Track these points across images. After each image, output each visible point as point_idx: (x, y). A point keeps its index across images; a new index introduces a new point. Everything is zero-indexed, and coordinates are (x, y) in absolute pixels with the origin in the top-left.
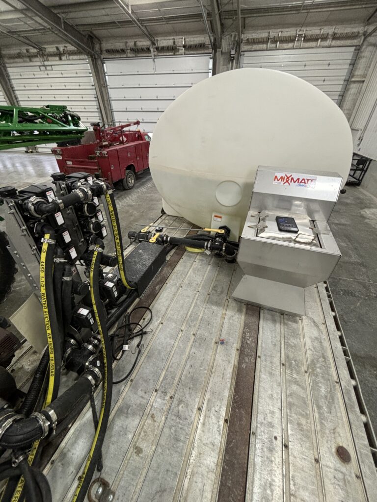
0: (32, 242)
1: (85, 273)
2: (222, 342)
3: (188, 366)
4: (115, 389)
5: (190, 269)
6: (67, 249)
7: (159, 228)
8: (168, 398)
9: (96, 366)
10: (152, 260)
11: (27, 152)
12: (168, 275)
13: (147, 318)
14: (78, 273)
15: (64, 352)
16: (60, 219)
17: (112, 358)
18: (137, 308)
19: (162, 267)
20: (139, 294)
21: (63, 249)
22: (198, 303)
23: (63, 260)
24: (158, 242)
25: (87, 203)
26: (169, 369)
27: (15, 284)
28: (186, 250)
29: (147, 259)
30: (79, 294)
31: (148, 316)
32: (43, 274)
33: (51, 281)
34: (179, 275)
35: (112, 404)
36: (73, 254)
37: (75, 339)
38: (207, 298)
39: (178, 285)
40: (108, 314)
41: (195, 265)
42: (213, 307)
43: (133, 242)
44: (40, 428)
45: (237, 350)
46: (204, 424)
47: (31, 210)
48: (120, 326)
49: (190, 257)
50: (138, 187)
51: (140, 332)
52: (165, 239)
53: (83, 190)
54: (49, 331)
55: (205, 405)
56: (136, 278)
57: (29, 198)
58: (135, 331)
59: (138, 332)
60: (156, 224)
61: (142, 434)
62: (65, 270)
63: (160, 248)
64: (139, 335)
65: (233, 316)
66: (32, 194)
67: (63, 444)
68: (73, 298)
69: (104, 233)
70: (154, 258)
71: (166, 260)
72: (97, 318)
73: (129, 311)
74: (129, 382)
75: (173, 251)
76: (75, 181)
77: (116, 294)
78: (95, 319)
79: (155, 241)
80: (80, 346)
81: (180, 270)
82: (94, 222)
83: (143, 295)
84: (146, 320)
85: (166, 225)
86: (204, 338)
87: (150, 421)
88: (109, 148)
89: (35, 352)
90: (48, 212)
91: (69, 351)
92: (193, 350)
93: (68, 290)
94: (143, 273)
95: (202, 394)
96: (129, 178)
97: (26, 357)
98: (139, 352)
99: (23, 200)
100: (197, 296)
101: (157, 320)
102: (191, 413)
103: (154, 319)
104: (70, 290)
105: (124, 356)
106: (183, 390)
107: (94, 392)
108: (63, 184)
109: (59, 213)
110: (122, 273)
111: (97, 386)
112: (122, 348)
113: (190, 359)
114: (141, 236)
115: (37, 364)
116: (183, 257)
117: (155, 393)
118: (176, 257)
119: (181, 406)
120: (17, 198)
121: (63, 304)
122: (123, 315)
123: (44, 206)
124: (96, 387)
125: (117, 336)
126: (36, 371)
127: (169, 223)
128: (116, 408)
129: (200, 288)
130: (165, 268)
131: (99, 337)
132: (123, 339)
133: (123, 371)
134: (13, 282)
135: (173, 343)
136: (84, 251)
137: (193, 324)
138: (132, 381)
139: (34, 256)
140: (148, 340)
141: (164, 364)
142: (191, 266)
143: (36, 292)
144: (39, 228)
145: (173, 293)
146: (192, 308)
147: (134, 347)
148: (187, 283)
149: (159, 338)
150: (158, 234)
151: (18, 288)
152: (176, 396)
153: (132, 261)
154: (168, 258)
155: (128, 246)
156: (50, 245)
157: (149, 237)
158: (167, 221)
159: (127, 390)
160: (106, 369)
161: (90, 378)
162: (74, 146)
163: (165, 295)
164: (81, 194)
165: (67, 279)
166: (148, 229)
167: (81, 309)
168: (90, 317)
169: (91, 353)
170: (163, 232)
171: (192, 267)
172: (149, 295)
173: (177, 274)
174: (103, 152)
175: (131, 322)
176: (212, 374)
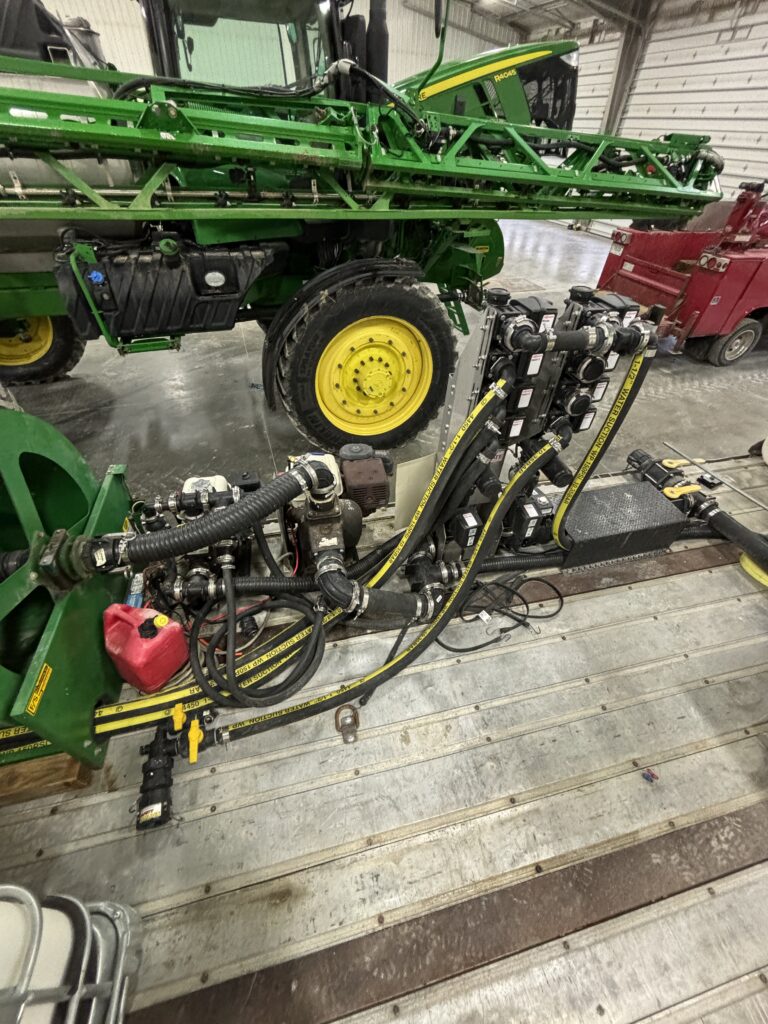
0: (479, 383)
1: (511, 469)
2: (649, 777)
3: (550, 734)
4: (433, 648)
5: (711, 602)
6: (513, 417)
7: (712, 478)
8: (484, 733)
9: (434, 598)
10: (639, 526)
11: (571, 227)
12: (647, 577)
13: (547, 609)
14: (501, 463)
15: (416, 550)
16: (534, 366)
17: (458, 611)
18: (543, 581)
19: (647, 554)
20: (566, 564)
21: (508, 414)
22: (666, 673)
23: (496, 429)
24: (681, 503)
25: (594, 358)
26: (518, 705)
27: (423, 433)
28: (736, 561)
29: (631, 518)
30: (482, 490)
31: (551, 606)
32: (461, 433)
33: (464, 448)
34: (673, 594)
35: (418, 660)
36: (516, 429)
37: (436, 547)
38: (695, 685)
39: (651, 609)
40: (497, 553)
41: (731, 605)
42: (692, 709)
43: (632, 473)
44: (350, 600)
45: (671, 824)
46: (502, 823)
47: (507, 335)
48: (500, 582)
49: (735, 581)
50: (744, 368)
51: (520, 617)
52: (703, 506)
53: (603, 331)
54: (420, 509)
55: (527, 807)
56: (581, 534)
57: (517, 315)
58: (514, 609)
59: (517, 614)
60: (710, 467)
61: (422, 728)
62: (489, 445)
63: (676, 516)
64: (515, 619)
65: (725, 769)
66: (523, 311)
67: (352, 641)
68: (471, 492)
69: (585, 424)
70: (645, 526)
71: (668, 547)
72: (480, 543)
73: (530, 574)
74: (454, 661)
75: (704, 543)
76: (601, 311)
77: (529, 533)
78: (475, 542)
79: (676, 495)
80: (434, 560)
81: (682, 589)
82: (581, 394)
83: (570, 571)
84: (543, 610)
85: (738, 482)
86: (619, 732)
87: (441, 729)
88: (743, 253)
89: (391, 526)
90: (526, 346)
91: (421, 554)
92: (579, 725)
93: (474, 475)
94: (600, 535)
95: (534, 790)
96: (740, 338)
97: (381, 523)
98: (497, 640)
99: (508, 316)
100: (675, 660)
101: (560, 626)
102: (497, 790)
103: (558, 620)
104: (477, 476)
105: (473, 623)
106: (513, 751)
107: (412, 625)
108: (579, 309)
109: (540, 356)
110: (564, 506)
111: (418, 623)
112: (478, 612)
113: (561, 730)
114: (654, 470)
115: (386, 539)
116: (714, 570)
117: (473, 710)
118: (699, 558)
119: (492, 764)
120: (502, 310)
121: (454, 490)
122: (516, 572)
123: (528, 335)
124: (417, 621)
125: (487, 591)
126: (380, 546)
127: (749, 481)
128: (418, 669)
129: (697, 655)
130: (652, 562)
131: (464, 570)
132: (490, 602)
133: (458, 640)
134: (423, 429)
135: (556, 680)
136: (533, 434)
137: (618, 693)
138: (459, 661)
139: (468, 403)
140: (523, 639)
141: (517, 690)
142: (720, 601)
143: (439, 453)
144: (500, 366)
145: (628, 614)
146: (644, 668)
147: (495, 628)
148: (676, 621)
149: (539, 652)
150: (697, 488)
151: (422, 441)
152: (497, 745)
153: (599, 502)
154: (677, 547)
155: (614, 475)
156: (496, 397)
157: (671, 481)
158: (746, 475)
159: (445, 664)
160: (442, 614)
161: (420, 604)
162: (663, 232)
163: (608, 604)
164: (593, 338)
165: (482, 458)
166: (684, 466)
167: (470, 514)
168: (472, 533)
169: (440, 579)
170: (714, 492)
171: (720, 605)
172: (582, 579)
173: (669, 589)
174: (719, 260)
175: (518, 591)
176: (579, 789)
